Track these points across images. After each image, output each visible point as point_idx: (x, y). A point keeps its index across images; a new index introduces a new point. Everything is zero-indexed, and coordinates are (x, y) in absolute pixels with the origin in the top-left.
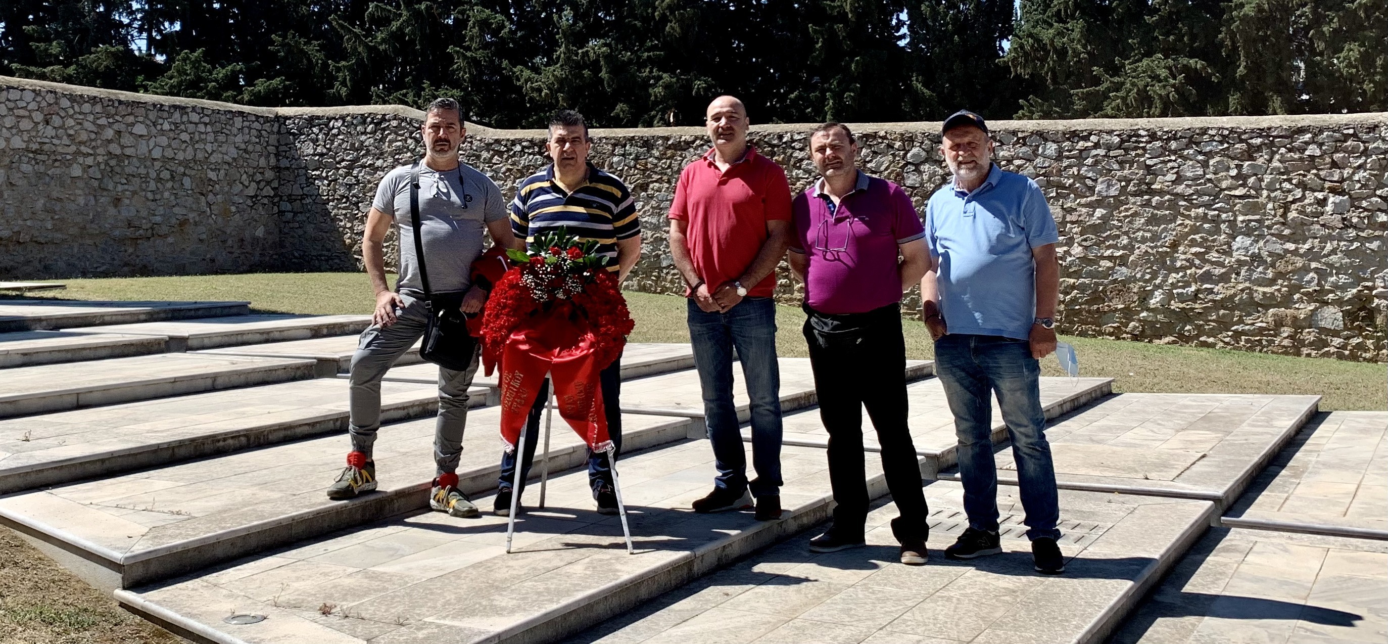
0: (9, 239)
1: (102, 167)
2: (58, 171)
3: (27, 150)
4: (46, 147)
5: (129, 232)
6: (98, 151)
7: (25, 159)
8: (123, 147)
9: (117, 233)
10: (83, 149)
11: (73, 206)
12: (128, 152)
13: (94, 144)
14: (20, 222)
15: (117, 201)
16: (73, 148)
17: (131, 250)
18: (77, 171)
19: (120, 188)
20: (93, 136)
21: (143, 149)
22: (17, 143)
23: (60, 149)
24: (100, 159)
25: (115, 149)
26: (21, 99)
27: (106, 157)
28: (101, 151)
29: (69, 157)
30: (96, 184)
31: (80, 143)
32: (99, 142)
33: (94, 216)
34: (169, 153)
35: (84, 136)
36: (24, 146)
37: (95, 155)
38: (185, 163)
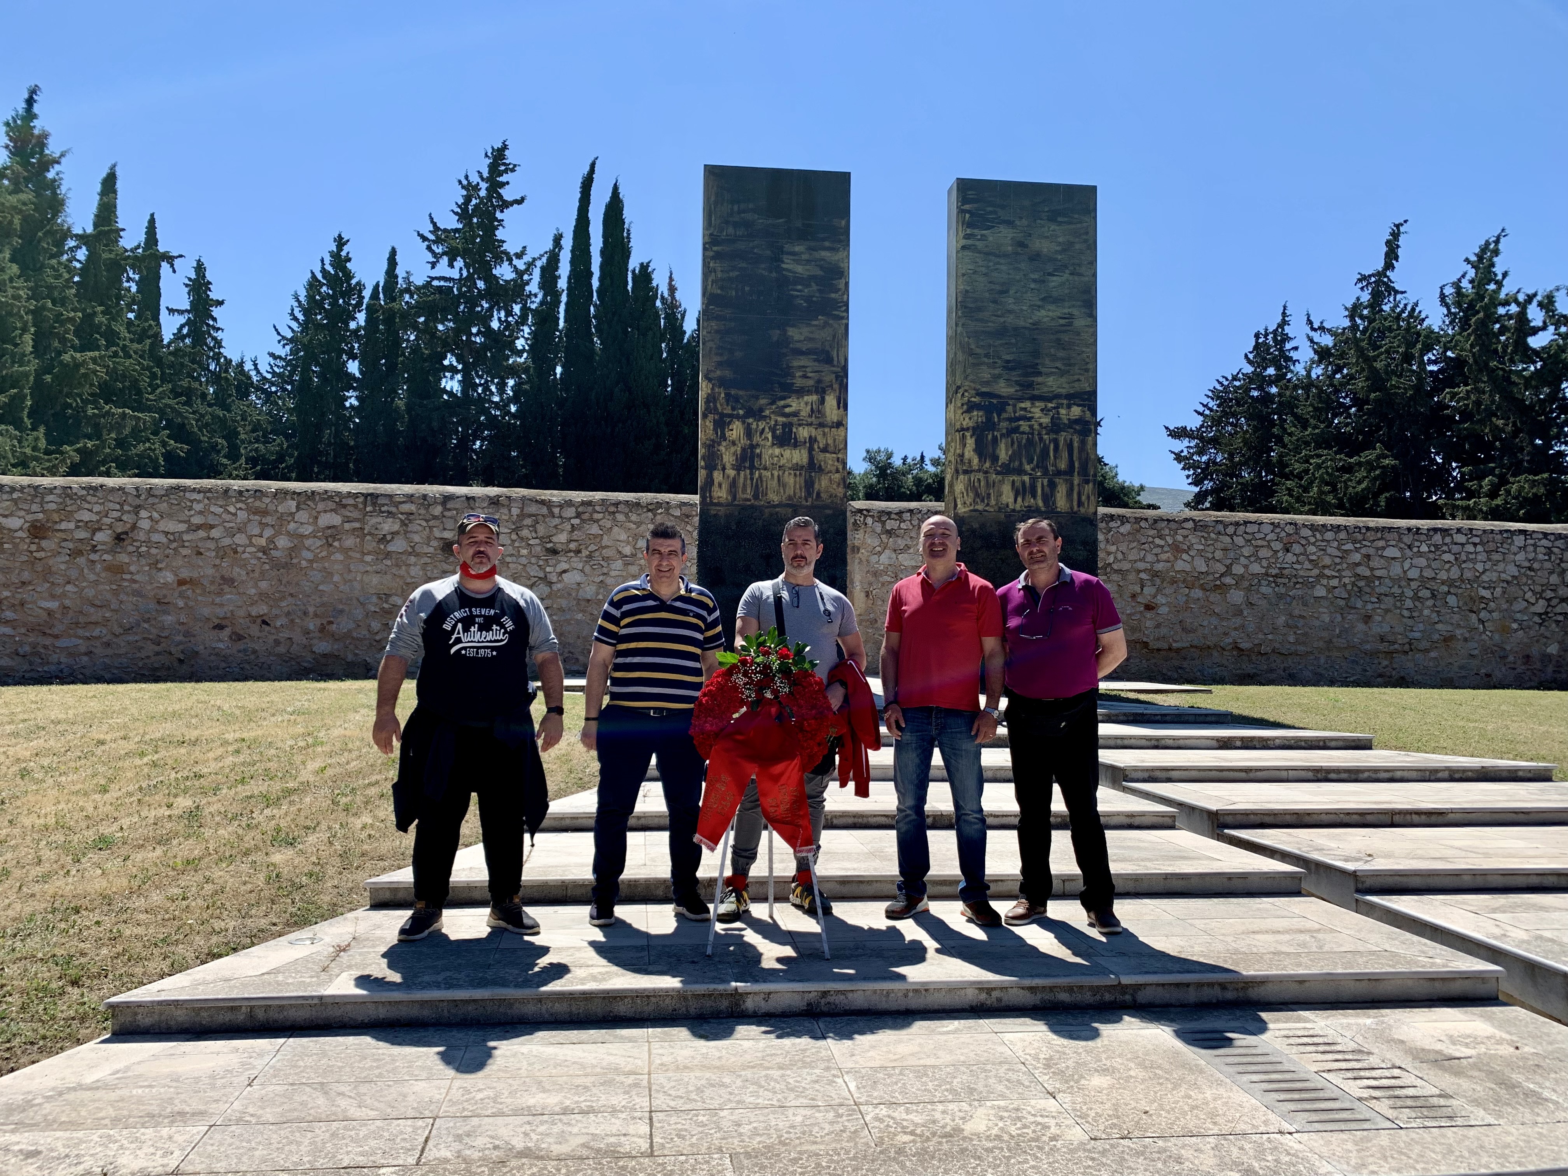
0: (1251, 650)
1: (1349, 587)
2: (1300, 592)
3: (1267, 574)
4: (1286, 572)
5: (1383, 647)
6: (1344, 574)
7: (1264, 583)
8: (1372, 569)
9: (1368, 647)
10: (1327, 572)
11: (1317, 623)
12: (1378, 573)
13: (1338, 567)
14: (1261, 636)
15: (1367, 619)
16: (1316, 572)
17: (1385, 663)
18: (1320, 592)
19: (1369, 606)
20: (1338, 560)
21: (1396, 570)
22: (1256, 568)
23: (1301, 573)
24: (1347, 580)
25: (1363, 571)
26: (1259, 531)
27: (1353, 579)
28: (1347, 573)
29: (1311, 580)
30: (1342, 603)
31: (1324, 567)
32: (1345, 565)
33: (1341, 631)
34: (1428, 573)
35: (1327, 561)
36: (1263, 571)
37: (1340, 578)
38: (1450, 583)
